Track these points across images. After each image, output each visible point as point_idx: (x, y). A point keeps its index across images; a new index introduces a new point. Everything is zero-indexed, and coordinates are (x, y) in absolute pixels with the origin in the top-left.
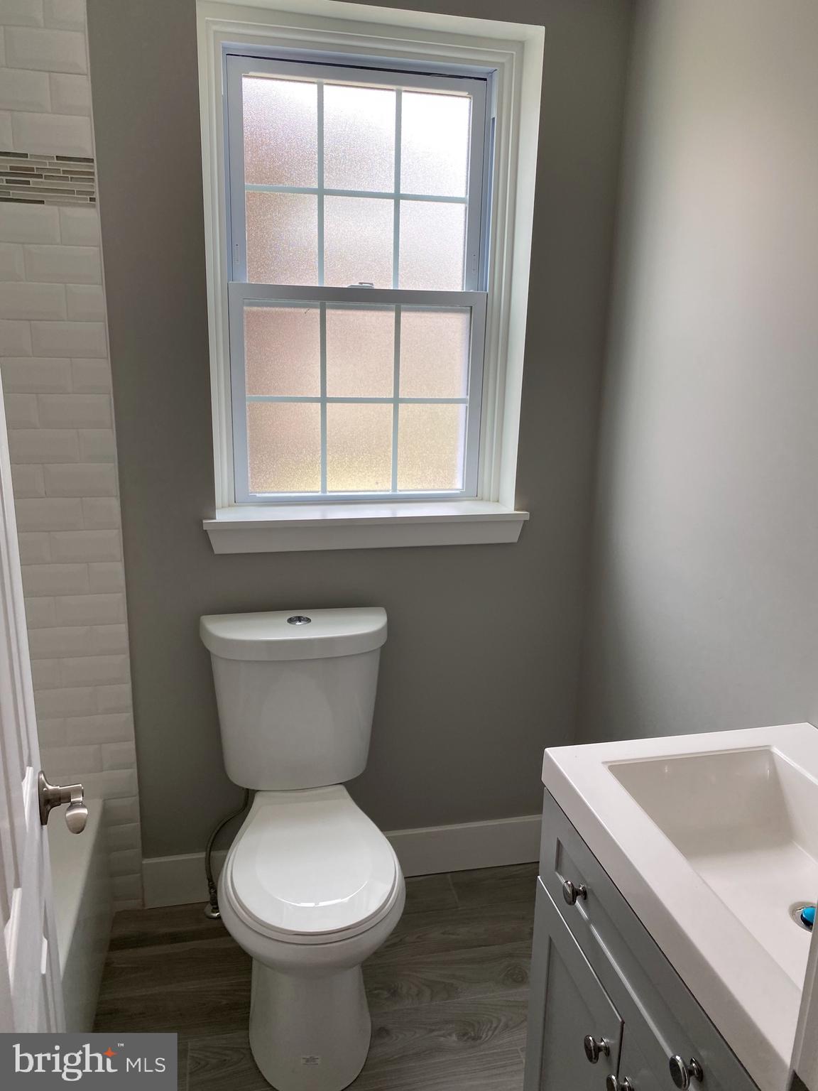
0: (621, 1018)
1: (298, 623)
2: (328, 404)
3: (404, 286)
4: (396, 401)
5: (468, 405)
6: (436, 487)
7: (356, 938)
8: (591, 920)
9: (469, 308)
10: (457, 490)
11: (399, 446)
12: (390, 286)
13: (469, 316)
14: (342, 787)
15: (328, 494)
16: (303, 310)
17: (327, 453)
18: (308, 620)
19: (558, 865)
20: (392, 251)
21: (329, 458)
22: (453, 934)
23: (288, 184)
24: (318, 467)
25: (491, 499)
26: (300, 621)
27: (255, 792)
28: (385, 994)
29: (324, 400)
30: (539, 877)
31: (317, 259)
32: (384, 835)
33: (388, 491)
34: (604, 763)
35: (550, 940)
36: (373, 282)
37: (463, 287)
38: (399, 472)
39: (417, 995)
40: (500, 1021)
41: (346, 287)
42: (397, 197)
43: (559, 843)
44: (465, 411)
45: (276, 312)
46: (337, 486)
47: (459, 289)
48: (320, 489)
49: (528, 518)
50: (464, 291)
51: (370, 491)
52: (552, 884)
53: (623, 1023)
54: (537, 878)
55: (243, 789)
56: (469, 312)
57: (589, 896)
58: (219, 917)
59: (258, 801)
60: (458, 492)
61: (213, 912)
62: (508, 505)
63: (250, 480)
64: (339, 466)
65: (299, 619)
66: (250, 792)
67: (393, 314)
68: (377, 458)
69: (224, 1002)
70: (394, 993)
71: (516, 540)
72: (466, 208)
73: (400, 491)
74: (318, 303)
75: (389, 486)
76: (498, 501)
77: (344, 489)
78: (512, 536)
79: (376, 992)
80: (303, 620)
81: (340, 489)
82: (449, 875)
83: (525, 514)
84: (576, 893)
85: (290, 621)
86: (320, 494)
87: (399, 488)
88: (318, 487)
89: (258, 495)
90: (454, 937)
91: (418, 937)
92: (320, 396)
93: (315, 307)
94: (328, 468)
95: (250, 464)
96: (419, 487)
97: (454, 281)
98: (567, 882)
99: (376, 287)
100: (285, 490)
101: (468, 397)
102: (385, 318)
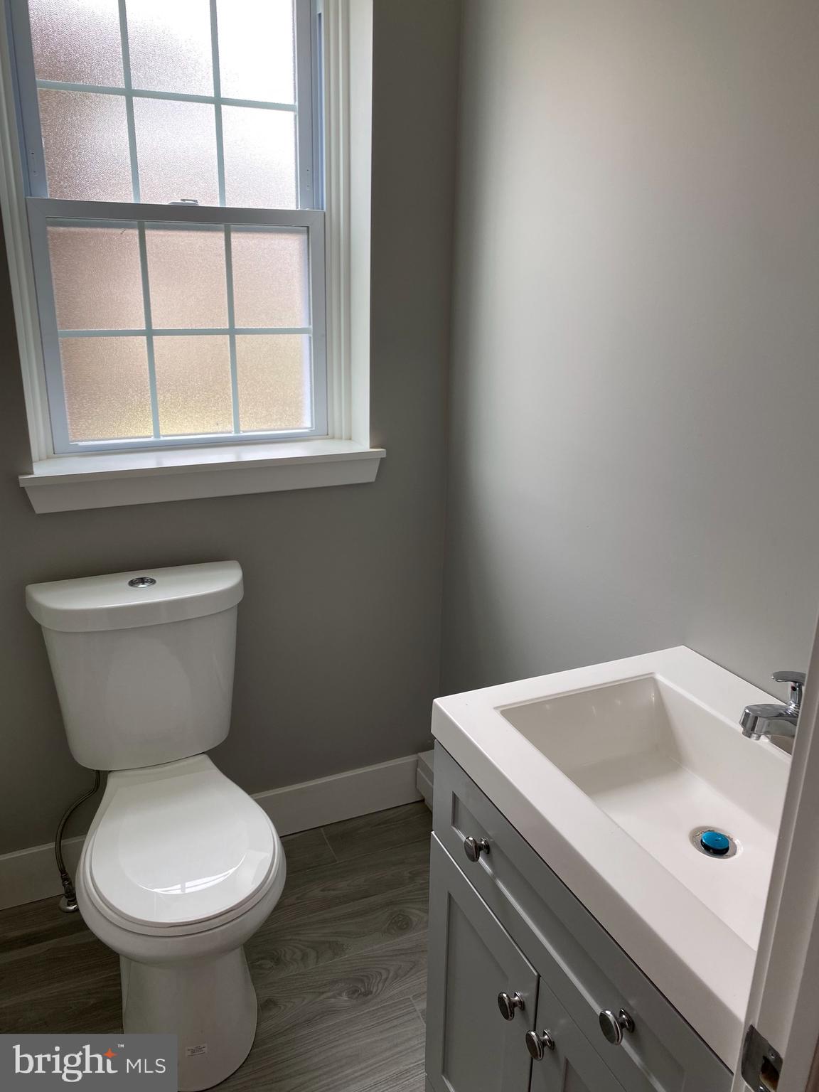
0: (537, 971)
1: (141, 586)
2: (154, 337)
3: (232, 203)
4: (232, 332)
5: (311, 336)
6: (283, 426)
7: (239, 920)
8: (497, 873)
9: (306, 228)
10: (306, 428)
11: (239, 382)
12: (216, 204)
13: (306, 237)
14: (204, 756)
15: (162, 439)
16: (119, 231)
17: (158, 392)
18: (153, 582)
19: (455, 821)
20: (216, 163)
21: (160, 398)
22: (334, 890)
23: (89, 82)
24: (149, 408)
25: (344, 437)
26: (143, 583)
27: (107, 773)
28: (268, 964)
29: (150, 333)
30: (433, 832)
31: (130, 172)
32: (252, 797)
33: (230, 432)
34: (496, 708)
35: (450, 896)
36: (197, 199)
37: (297, 205)
38: (241, 410)
39: (302, 959)
40: (388, 971)
41: (167, 204)
42: (218, 101)
43: (455, 797)
44: (308, 341)
45: (87, 233)
46: (172, 430)
47: (292, 207)
48: (152, 434)
49: (385, 456)
50: (299, 209)
51: (210, 433)
52: (451, 841)
53: (539, 976)
54: (430, 834)
55: (94, 770)
56: (306, 232)
57: (493, 850)
58: (77, 910)
59: (112, 782)
60: (307, 430)
61: (69, 905)
62: (362, 443)
63: (69, 426)
64: (172, 406)
65: (142, 581)
66: (101, 774)
67: (222, 235)
68: (214, 396)
69: (92, 1001)
70: (278, 961)
71: (373, 479)
72: (295, 116)
73: (244, 432)
74: (135, 222)
75: (231, 427)
76: (350, 439)
77: (179, 433)
78: (369, 475)
79: (258, 963)
80: (147, 582)
81: (175, 433)
82: (322, 829)
83: (381, 451)
84: (479, 848)
85: (132, 583)
86: (152, 439)
87: (241, 429)
88: (149, 431)
89: (80, 444)
90: (332, 893)
91: (298, 898)
92: (145, 329)
93: (132, 227)
94: (160, 410)
95: (69, 409)
96: (264, 427)
97: (286, 198)
98: (468, 838)
99: (200, 204)
100: (112, 437)
101: (311, 326)
102: (216, 239)
